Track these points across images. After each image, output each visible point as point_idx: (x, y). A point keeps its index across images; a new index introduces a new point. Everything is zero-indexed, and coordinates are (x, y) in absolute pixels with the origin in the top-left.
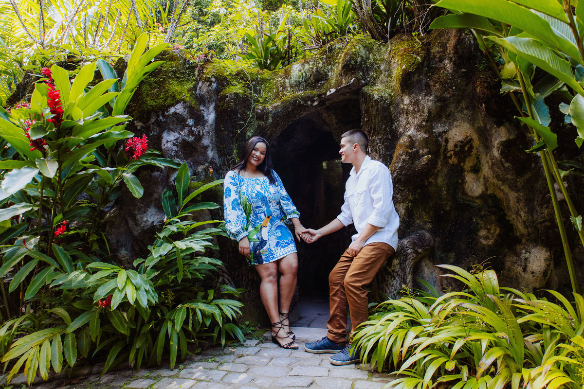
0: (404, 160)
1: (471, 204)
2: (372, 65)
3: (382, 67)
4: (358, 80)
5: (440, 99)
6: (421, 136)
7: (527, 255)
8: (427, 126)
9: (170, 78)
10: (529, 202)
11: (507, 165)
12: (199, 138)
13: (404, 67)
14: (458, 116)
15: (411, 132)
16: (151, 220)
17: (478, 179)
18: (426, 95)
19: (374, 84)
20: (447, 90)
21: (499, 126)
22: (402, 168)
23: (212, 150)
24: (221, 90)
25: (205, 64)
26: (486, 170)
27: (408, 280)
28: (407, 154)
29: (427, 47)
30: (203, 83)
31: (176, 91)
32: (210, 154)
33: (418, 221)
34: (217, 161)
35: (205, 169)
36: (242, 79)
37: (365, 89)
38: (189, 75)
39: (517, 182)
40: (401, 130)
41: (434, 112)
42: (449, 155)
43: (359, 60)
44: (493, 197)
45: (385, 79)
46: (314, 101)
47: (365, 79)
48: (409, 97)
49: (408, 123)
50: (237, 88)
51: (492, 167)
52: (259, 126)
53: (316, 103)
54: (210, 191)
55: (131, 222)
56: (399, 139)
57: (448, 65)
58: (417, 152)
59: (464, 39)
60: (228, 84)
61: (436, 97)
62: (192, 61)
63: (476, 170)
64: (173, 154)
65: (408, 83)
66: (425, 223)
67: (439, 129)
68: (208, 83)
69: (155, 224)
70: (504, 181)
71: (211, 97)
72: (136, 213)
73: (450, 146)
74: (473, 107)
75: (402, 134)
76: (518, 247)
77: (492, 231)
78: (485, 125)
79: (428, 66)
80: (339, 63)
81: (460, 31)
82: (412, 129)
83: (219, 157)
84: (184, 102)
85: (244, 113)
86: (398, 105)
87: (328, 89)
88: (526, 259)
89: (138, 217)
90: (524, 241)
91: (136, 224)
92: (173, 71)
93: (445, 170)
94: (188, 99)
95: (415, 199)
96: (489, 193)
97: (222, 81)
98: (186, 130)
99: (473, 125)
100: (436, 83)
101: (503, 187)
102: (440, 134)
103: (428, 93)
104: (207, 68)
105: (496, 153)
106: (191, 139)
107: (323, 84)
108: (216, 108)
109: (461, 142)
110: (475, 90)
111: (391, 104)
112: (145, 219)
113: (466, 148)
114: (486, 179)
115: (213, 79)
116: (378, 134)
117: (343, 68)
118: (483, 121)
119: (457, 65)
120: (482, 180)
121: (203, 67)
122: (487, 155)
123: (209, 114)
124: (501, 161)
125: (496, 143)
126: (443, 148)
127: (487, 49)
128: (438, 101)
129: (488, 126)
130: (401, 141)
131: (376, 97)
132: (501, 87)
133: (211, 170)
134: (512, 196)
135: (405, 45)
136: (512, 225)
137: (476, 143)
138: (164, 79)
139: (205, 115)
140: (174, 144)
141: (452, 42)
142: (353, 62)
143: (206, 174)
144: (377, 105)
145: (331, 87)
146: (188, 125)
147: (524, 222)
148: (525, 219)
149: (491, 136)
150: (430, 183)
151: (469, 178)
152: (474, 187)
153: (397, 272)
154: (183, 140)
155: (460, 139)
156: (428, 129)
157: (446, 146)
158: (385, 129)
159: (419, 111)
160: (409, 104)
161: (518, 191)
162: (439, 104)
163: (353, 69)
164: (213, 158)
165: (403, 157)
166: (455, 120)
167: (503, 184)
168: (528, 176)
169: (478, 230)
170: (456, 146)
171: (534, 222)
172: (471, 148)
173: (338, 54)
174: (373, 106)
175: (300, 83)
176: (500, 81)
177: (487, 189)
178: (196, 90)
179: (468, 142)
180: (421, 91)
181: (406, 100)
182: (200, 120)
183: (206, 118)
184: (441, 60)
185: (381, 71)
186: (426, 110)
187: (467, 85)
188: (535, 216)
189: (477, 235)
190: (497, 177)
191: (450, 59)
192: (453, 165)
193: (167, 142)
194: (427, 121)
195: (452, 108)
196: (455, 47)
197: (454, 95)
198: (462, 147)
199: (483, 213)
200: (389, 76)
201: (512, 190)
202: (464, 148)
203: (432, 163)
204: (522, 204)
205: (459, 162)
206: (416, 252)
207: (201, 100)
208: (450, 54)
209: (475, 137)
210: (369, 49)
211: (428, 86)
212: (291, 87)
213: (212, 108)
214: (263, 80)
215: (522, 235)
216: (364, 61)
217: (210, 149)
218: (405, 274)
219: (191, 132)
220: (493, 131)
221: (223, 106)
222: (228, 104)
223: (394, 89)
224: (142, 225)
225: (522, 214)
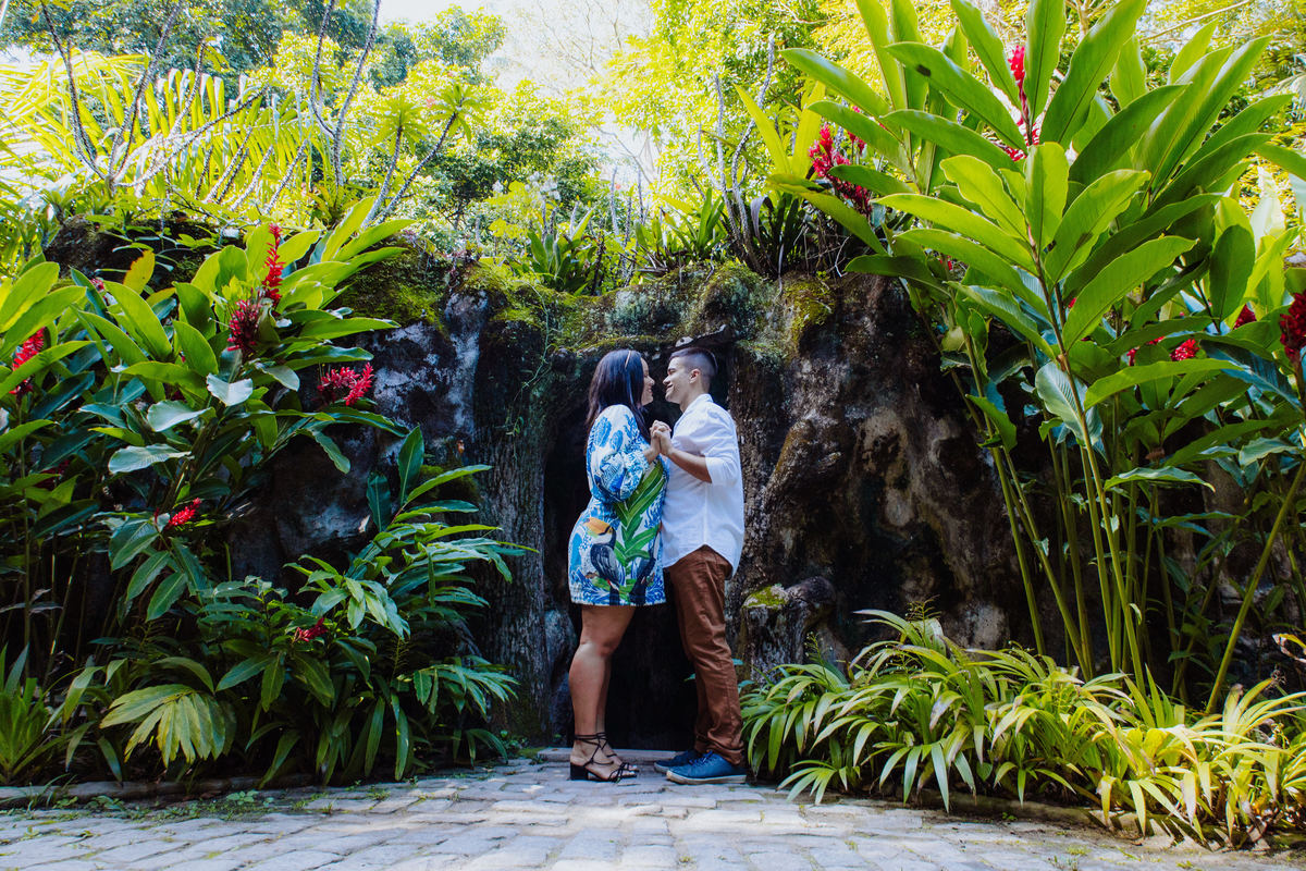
0: (800, 456)
1: (894, 538)
2: (753, 309)
3: (769, 315)
4: (730, 329)
5: (857, 370)
6: (827, 421)
7: (974, 619)
8: (836, 407)
9: (397, 279)
10: (976, 535)
11: (947, 475)
12: (444, 388)
13: (807, 317)
14: (881, 399)
15: (812, 414)
16: (331, 528)
17: (905, 499)
18: (838, 362)
19: (755, 338)
20: (867, 358)
21: (938, 418)
22: (796, 469)
23: (464, 413)
24: (495, 313)
25: (465, 267)
26: (916, 485)
27: (798, 654)
28: (805, 447)
29: (838, 295)
30: (461, 297)
31: (410, 303)
32: (460, 419)
33: (812, 563)
34: (472, 433)
35: (447, 445)
36: (530, 300)
37: (741, 343)
38: (432, 280)
39: (960, 502)
40: (795, 412)
41: (847, 388)
42: (864, 457)
43: (734, 298)
44: (927, 528)
45: (773, 332)
46: (654, 353)
47: (740, 329)
48: (812, 362)
49: (807, 401)
50: (520, 314)
51: (925, 482)
52: (556, 382)
53: (657, 356)
54: (455, 483)
55: (285, 530)
56: (792, 425)
57: (868, 324)
58: (820, 446)
59: (891, 291)
60: (506, 305)
61: (852, 365)
62: (438, 258)
63: (902, 484)
64: (394, 409)
65: (810, 341)
66: (823, 566)
67: (853, 414)
68: (473, 299)
69: (340, 535)
70: (942, 501)
71: (474, 321)
72: (301, 512)
73: (868, 442)
74: (902, 388)
75: (795, 419)
76: (961, 607)
77: (923, 583)
78: (919, 415)
79: (840, 321)
80: (698, 299)
81: (887, 279)
82: (813, 411)
83: (476, 427)
84: (426, 322)
85: (532, 356)
86: (793, 372)
87: (680, 337)
88: (972, 624)
89: (306, 520)
90: (969, 597)
91: (301, 534)
92: (405, 269)
93: (858, 480)
94: (432, 319)
95: (809, 523)
96: (919, 521)
97: (497, 299)
98: (423, 372)
99: (900, 415)
100: (853, 346)
101: (940, 512)
102: (855, 422)
103: (841, 360)
104: (469, 274)
105: (933, 457)
106: (431, 387)
107: (670, 328)
108: (481, 343)
109: (884, 438)
110: (906, 364)
111: (782, 370)
112: (319, 525)
113: (890, 449)
114: (916, 499)
115: (482, 294)
116: (758, 415)
117: (707, 307)
118: (916, 409)
119: (881, 325)
120: (910, 500)
121: (461, 271)
122: (918, 462)
123: (466, 350)
124: (940, 470)
125: (933, 442)
126: (857, 445)
127: (923, 309)
128: (855, 372)
129: (923, 417)
130: (795, 428)
131: (759, 357)
132: (941, 363)
133: (462, 447)
134: (954, 524)
135: (806, 288)
136: (952, 573)
137: (904, 443)
138: (387, 280)
139: (458, 350)
140: (398, 393)
141: (875, 293)
142: (724, 301)
143: (450, 455)
144: (760, 370)
145: (683, 334)
146: (427, 364)
147: (970, 566)
148: (971, 560)
149: (926, 432)
150: (835, 498)
151: (892, 495)
152: (898, 511)
153: (781, 638)
154: (417, 387)
155: (883, 433)
156: (838, 413)
157: (862, 442)
158: (770, 407)
159: (825, 384)
160: (811, 373)
161: (961, 517)
162: (855, 377)
163: (724, 310)
164: (463, 427)
165: (799, 452)
166: (877, 404)
167: (940, 507)
168: (976, 493)
169: (903, 582)
170: (875, 443)
171: (983, 566)
172: (897, 449)
173: (697, 285)
174: (752, 371)
175: (630, 321)
176: (939, 355)
177: (917, 515)
178: (444, 307)
179: (893, 439)
180: (830, 355)
181: (807, 367)
182: (449, 358)
183: (460, 356)
184: (858, 316)
185: (766, 321)
186: (837, 384)
187: (894, 355)
188: (985, 558)
189: (901, 589)
190: (933, 495)
191: (872, 317)
192: (869, 474)
193: (386, 387)
194: (837, 401)
195: (872, 386)
196: (879, 300)
197: (877, 367)
198: (885, 446)
199: (910, 554)
200: (780, 329)
201: (953, 516)
202: (887, 449)
203: (841, 464)
204: (966, 538)
205: (879, 471)
206: (811, 607)
207: (454, 324)
208: (871, 308)
209: (903, 432)
210: (749, 285)
211: (840, 350)
212: (615, 325)
213: (472, 340)
214: (563, 310)
215: (967, 588)
216: (743, 300)
217: (460, 410)
218: (793, 644)
219: (431, 377)
220: (930, 425)
221: (496, 339)
222: (507, 336)
223: (787, 349)
224: (313, 536)
225: (967, 553)
